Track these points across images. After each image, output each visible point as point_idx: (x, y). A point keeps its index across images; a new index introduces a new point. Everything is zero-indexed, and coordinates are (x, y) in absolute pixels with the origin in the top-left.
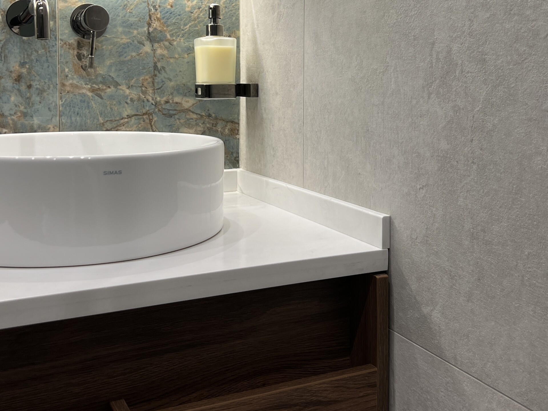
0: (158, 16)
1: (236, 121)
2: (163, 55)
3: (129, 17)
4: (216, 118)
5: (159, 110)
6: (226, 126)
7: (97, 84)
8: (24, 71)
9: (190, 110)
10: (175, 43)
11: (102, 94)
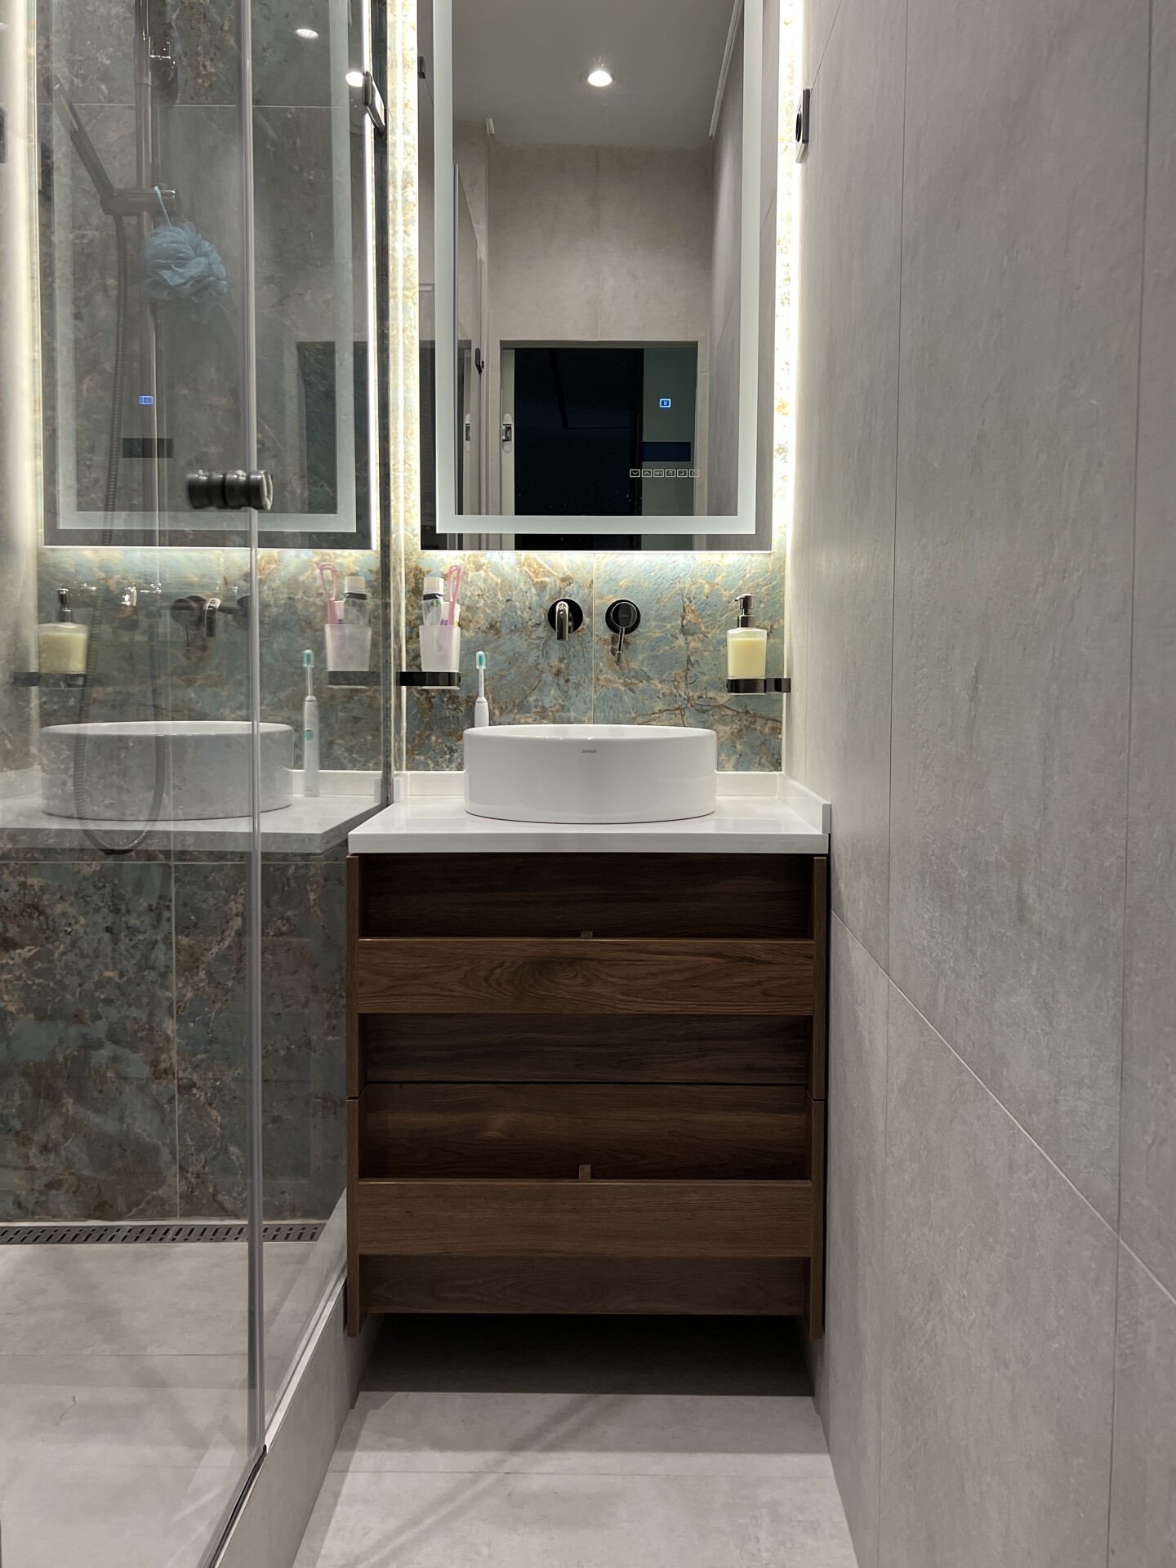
0: (693, 608)
1: (778, 719)
2: (698, 649)
3: (663, 610)
4: (755, 715)
5: (692, 706)
6: (766, 724)
7: (630, 679)
8: (563, 666)
9: (725, 706)
10: (710, 635)
11: (635, 688)
